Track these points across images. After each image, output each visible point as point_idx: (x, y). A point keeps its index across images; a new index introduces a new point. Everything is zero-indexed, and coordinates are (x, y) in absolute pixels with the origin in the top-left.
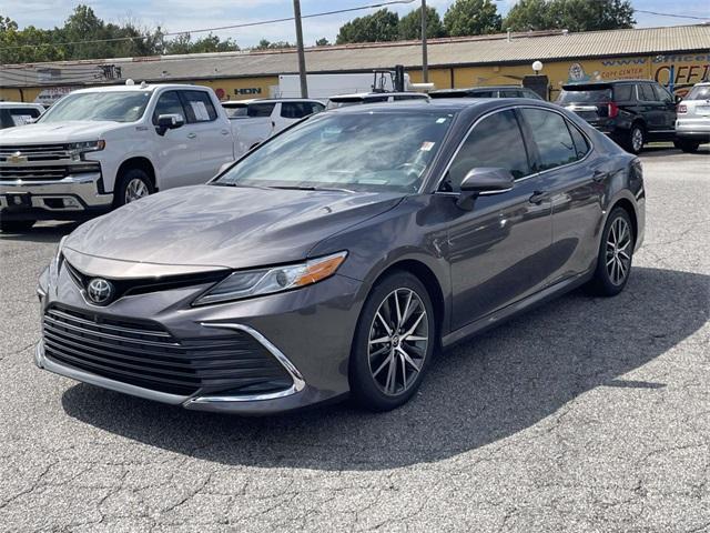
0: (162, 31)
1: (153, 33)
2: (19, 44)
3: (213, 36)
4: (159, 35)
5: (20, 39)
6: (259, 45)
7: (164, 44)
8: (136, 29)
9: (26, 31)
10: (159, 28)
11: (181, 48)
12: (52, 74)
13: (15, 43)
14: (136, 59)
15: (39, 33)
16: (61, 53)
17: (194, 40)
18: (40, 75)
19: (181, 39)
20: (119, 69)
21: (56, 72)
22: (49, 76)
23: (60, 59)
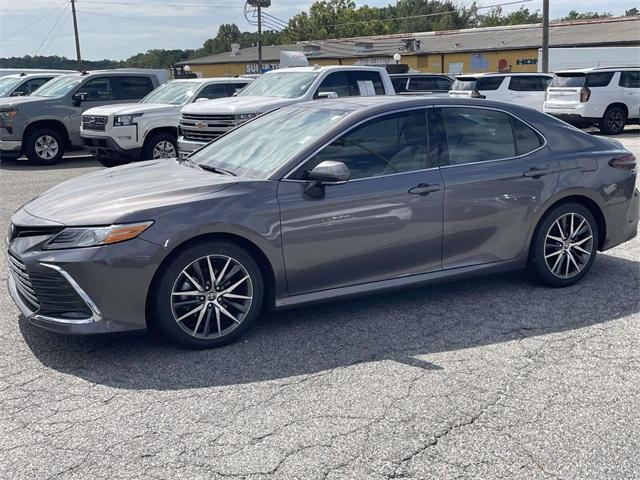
0: (477, 5)
1: (468, 8)
2: (355, 21)
3: (524, 9)
4: (474, 9)
5: (356, 17)
6: (568, 16)
7: (478, 17)
8: (454, 4)
9: (361, 9)
10: (475, 3)
11: (491, 22)
12: (366, 47)
13: (352, 20)
14: (439, 32)
15: (371, 11)
16: (387, 28)
17: (505, 13)
18: (356, 48)
19: (493, 12)
20: (418, 42)
21: (369, 46)
22: (363, 49)
23: (385, 33)
